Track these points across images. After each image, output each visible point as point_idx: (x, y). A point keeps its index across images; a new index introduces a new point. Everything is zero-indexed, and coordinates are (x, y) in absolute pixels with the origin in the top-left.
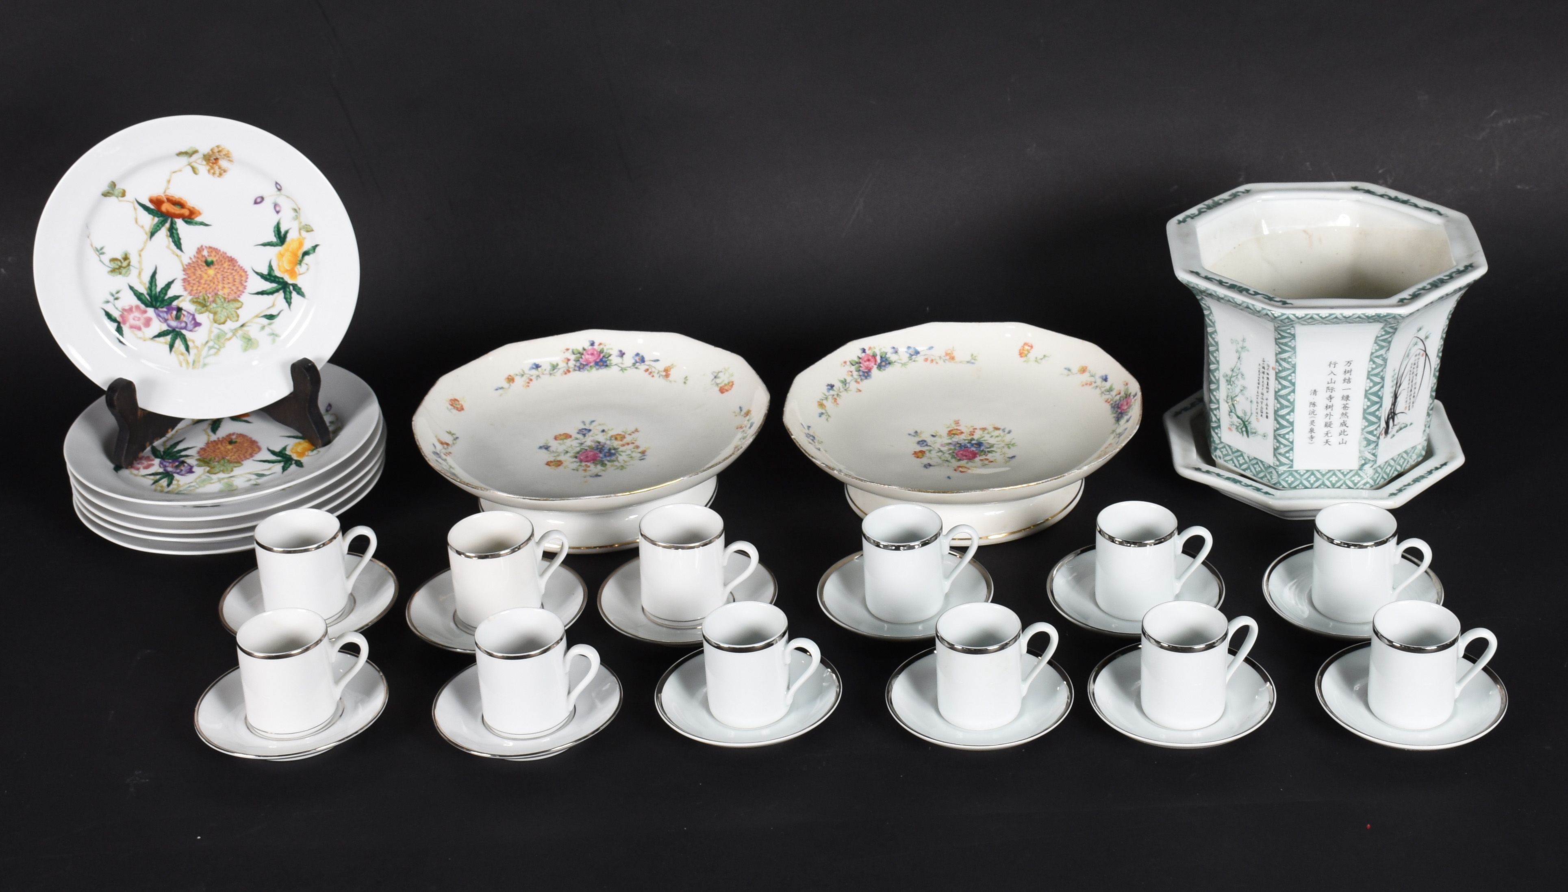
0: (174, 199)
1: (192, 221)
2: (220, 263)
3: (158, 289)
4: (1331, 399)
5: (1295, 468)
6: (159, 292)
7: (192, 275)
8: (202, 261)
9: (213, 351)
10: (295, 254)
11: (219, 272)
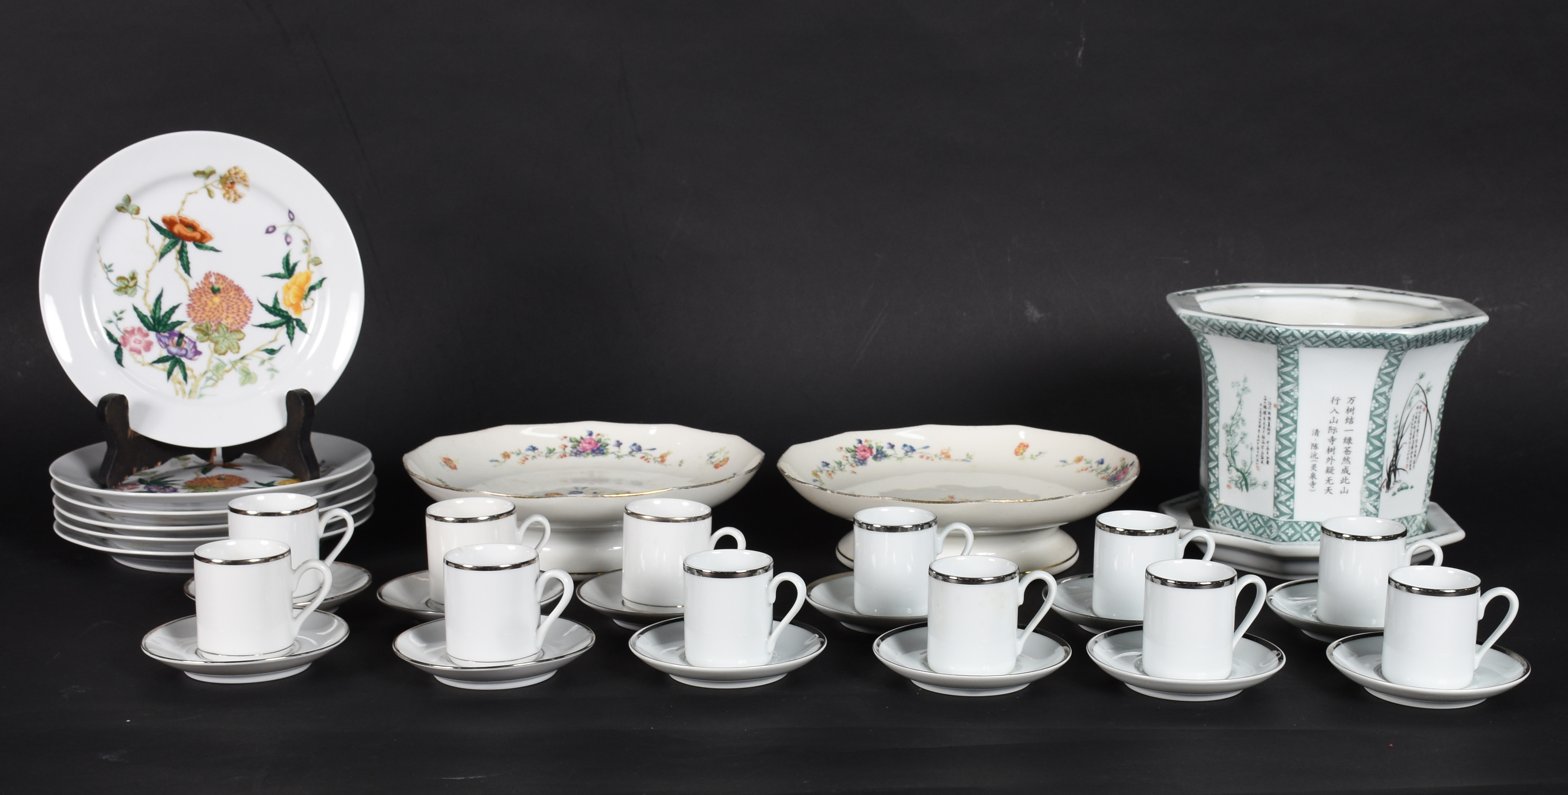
0: (187, 221)
1: (203, 245)
2: (226, 292)
3: (162, 313)
4: (1333, 441)
5: (1296, 519)
6: (163, 316)
7: (197, 301)
8: (208, 287)
9: (211, 382)
10: (301, 288)
11: (224, 300)
